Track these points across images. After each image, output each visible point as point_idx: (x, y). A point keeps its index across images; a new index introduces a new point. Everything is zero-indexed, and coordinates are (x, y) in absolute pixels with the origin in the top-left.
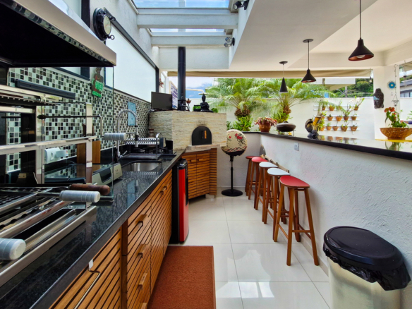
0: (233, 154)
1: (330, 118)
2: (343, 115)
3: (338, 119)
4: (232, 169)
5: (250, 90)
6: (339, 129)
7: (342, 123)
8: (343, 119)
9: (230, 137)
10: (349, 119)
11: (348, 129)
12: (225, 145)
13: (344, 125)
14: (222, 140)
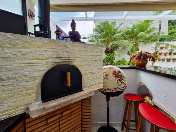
0: (109, 95)
1: (161, 54)
2: (169, 52)
3: (165, 54)
4: (108, 109)
5: (115, 36)
6: (166, 60)
7: (168, 57)
8: (168, 54)
9: (107, 75)
10: (172, 54)
11: (172, 60)
12: (101, 86)
13: (169, 58)
14: (98, 81)
